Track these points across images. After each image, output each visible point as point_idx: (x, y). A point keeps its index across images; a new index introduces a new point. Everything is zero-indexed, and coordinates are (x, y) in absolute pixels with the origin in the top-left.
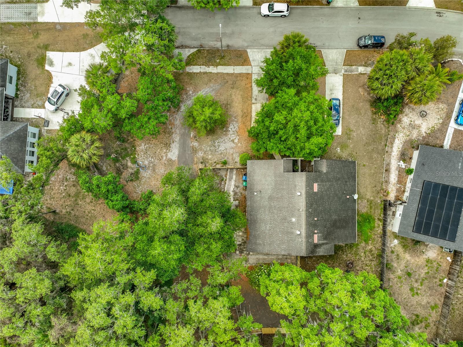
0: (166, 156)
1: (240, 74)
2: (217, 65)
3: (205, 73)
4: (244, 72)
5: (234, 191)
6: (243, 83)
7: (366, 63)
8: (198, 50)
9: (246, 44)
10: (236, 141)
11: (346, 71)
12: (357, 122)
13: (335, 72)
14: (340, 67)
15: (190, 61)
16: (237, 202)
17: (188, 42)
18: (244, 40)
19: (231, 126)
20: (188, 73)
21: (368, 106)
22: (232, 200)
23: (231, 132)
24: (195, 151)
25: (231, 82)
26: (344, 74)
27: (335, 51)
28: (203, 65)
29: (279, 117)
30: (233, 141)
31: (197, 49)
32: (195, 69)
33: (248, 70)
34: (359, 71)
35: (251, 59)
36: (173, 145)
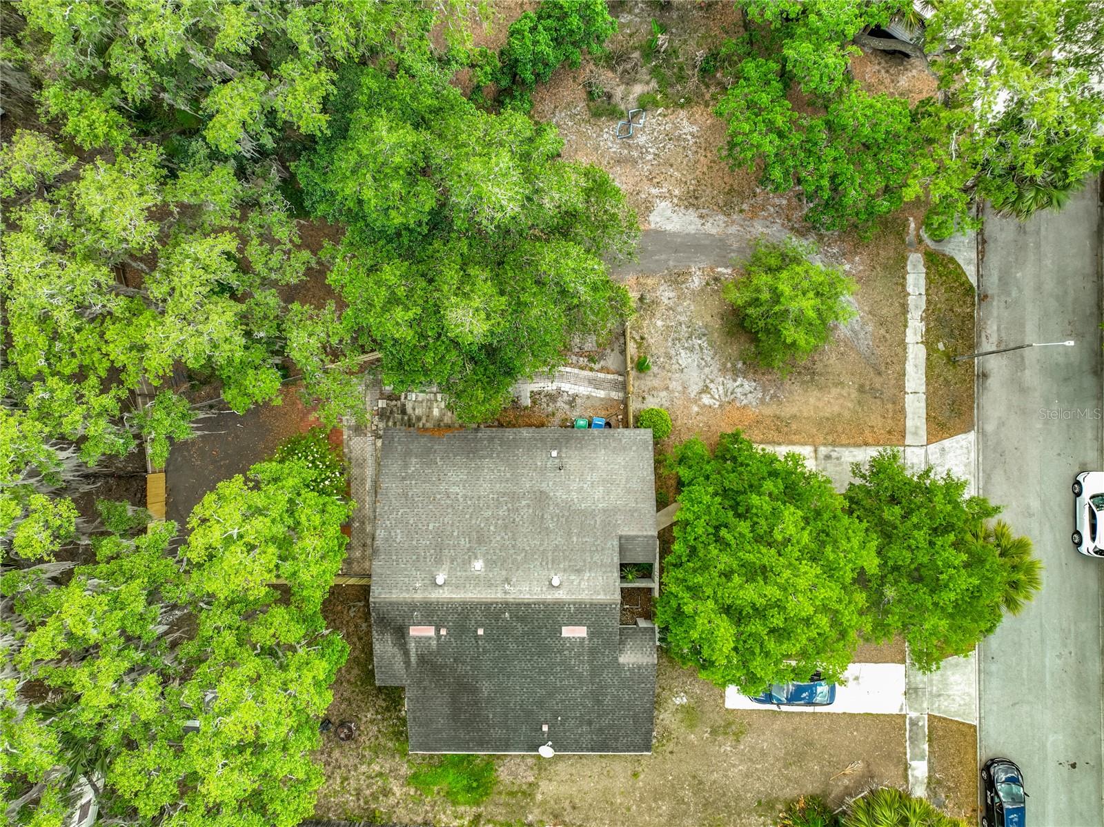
0: (662, 197)
1: (903, 411)
2: (929, 344)
3: (904, 309)
4: (910, 423)
5: (559, 392)
6: (875, 420)
7: (939, 782)
8: (971, 286)
9: (990, 428)
10: (706, 400)
11: (914, 723)
12: (763, 754)
13: (911, 692)
14: (925, 705)
15: (939, 265)
16: (528, 402)
17: (994, 260)
18: (1002, 424)
19: (748, 385)
20: (904, 259)
21: (811, 787)
22: (535, 387)
23: (730, 385)
24: (677, 279)
25: (878, 386)
26: (904, 716)
27: (973, 691)
28: (929, 302)
29: (790, 521)
30: (705, 390)
31: (975, 285)
32: (916, 281)
33: (916, 434)
34: (914, 764)
35: (947, 443)
36: (692, 215)
